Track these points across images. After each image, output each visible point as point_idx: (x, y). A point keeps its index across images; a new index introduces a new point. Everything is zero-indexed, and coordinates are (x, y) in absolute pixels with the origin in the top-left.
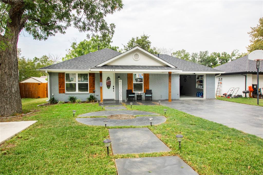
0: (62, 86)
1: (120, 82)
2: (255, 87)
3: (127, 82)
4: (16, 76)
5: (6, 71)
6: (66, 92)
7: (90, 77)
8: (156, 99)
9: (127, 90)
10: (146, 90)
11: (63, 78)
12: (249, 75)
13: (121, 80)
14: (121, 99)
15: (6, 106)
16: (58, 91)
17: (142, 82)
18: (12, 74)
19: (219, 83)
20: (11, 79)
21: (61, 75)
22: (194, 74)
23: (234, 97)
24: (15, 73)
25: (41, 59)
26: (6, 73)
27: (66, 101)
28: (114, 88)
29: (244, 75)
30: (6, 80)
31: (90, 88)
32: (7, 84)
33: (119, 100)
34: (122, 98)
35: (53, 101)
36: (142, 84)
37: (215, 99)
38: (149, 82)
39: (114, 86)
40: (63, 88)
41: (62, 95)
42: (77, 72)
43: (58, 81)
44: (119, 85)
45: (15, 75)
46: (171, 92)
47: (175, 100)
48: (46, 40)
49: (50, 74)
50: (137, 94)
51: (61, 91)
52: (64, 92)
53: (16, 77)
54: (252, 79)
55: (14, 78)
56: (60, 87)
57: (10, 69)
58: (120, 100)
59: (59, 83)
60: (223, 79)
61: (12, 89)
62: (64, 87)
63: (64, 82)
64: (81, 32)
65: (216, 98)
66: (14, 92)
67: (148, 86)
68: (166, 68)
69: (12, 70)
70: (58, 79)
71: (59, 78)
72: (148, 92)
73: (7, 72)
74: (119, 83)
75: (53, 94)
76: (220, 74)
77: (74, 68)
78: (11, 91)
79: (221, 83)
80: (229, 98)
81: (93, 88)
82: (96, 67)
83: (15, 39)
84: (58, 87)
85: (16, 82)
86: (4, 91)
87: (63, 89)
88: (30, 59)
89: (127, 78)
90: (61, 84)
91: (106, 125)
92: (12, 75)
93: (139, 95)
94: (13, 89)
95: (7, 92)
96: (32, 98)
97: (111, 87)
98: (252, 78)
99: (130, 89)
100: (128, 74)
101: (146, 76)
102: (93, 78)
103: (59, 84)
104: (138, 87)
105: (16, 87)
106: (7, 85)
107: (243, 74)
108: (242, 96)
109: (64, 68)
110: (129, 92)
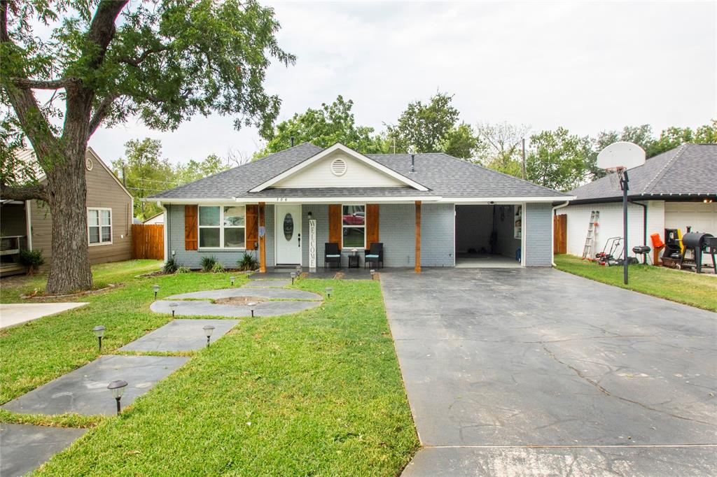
0: (191, 235)
1: (313, 226)
2: (672, 236)
3: (328, 226)
4: (80, 217)
5: (62, 207)
6: (199, 248)
7: (250, 215)
8: (395, 266)
9: (326, 244)
10: (372, 244)
11: (193, 217)
12: (653, 205)
13: (315, 221)
14: (312, 264)
15: (60, 276)
16: (183, 245)
17: (363, 224)
18: (73, 212)
19: (591, 224)
20: (70, 223)
21: (191, 210)
22: (492, 202)
23: (617, 263)
24: (78, 211)
25: (203, 163)
26: (61, 211)
27: (193, 268)
28: (299, 239)
29: (642, 205)
30: (61, 226)
31: (248, 238)
32: (63, 232)
33: (308, 267)
34: (317, 262)
35: (172, 267)
36: (363, 228)
37: (553, 266)
38: (378, 224)
39: (299, 235)
40: (193, 238)
41: (191, 252)
42: (222, 204)
43: (184, 223)
44: (309, 231)
45: (78, 214)
46: (421, 249)
47: (442, 268)
48: (175, 130)
49: (169, 207)
50: (351, 254)
51: (190, 245)
52: (195, 249)
53: (80, 220)
54: (665, 215)
55: (76, 222)
56: (187, 236)
57: (68, 204)
58: (310, 266)
59: (186, 227)
60: (601, 215)
61: (72, 243)
62: (195, 236)
63: (195, 226)
64: (222, 116)
65: (555, 265)
66: (75, 247)
67: (375, 236)
68: (403, 192)
69: (74, 206)
70: (184, 218)
71: (186, 216)
72: (377, 248)
73: (64, 210)
74: (310, 227)
75: (173, 253)
76: (568, 202)
77: (215, 195)
78: (70, 246)
79: (596, 225)
80: (604, 264)
81: (255, 238)
82: (249, 194)
83: (79, 145)
84: (184, 237)
85: (79, 229)
86: (58, 247)
87: (193, 241)
88: (181, 164)
89: (328, 216)
90: (190, 230)
91: (173, 312)
92: (71, 214)
93: (354, 254)
94: (74, 243)
95: (62, 248)
96: (158, 260)
97: (295, 236)
98: (665, 212)
99: (334, 240)
100: (330, 205)
101: (373, 210)
102: (254, 217)
103: (186, 231)
104: (353, 236)
105: (79, 238)
106: (63, 234)
107: (638, 202)
108: (638, 262)
109: (195, 195)
110: (332, 248)
